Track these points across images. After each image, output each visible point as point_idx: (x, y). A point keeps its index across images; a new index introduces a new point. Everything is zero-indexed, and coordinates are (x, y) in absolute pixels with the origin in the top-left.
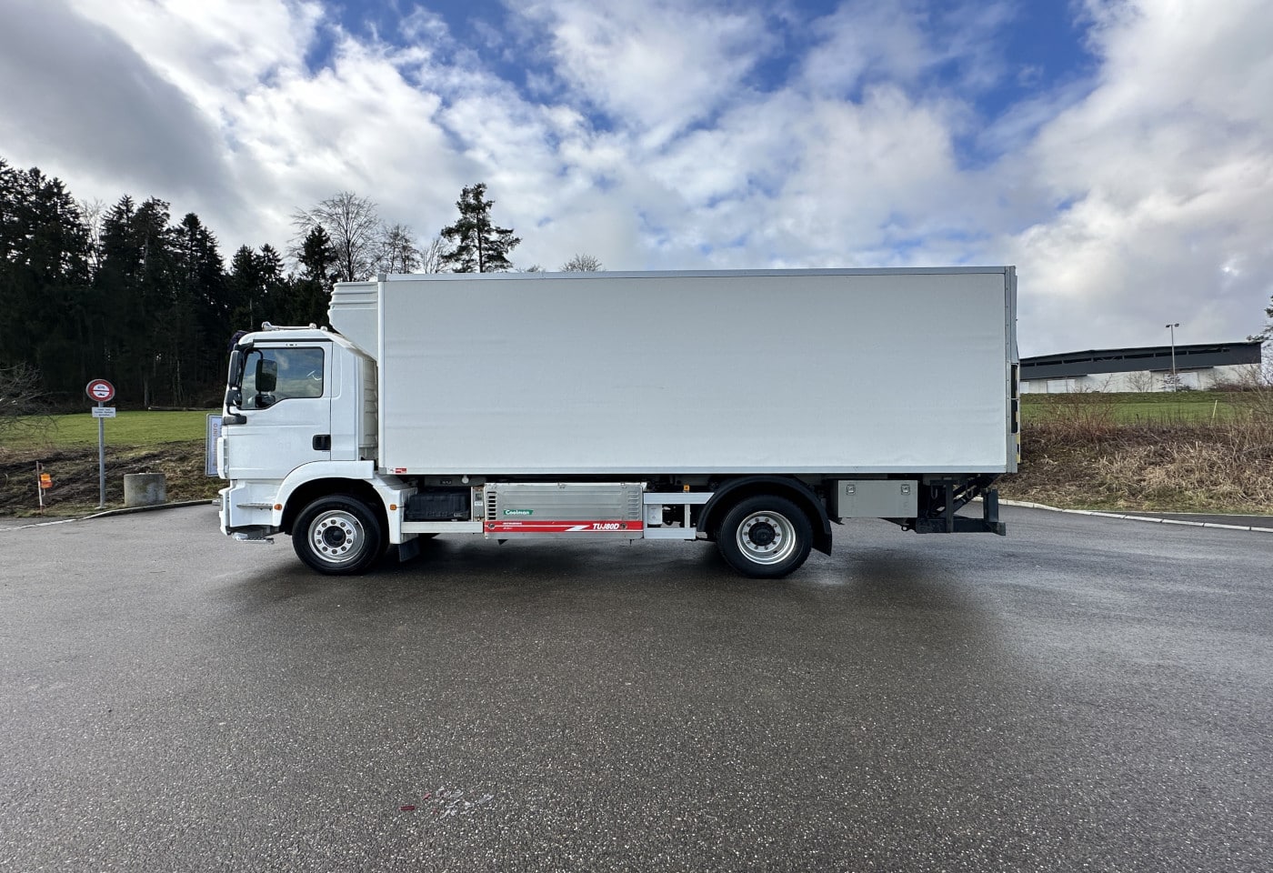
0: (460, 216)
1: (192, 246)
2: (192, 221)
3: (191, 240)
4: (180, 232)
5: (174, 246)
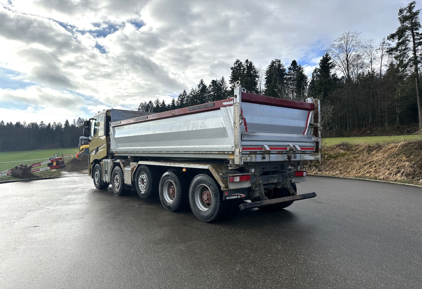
0: (399, 25)
1: (294, 73)
2: (294, 63)
3: (294, 71)
4: (290, 69)
5: (288, 75)
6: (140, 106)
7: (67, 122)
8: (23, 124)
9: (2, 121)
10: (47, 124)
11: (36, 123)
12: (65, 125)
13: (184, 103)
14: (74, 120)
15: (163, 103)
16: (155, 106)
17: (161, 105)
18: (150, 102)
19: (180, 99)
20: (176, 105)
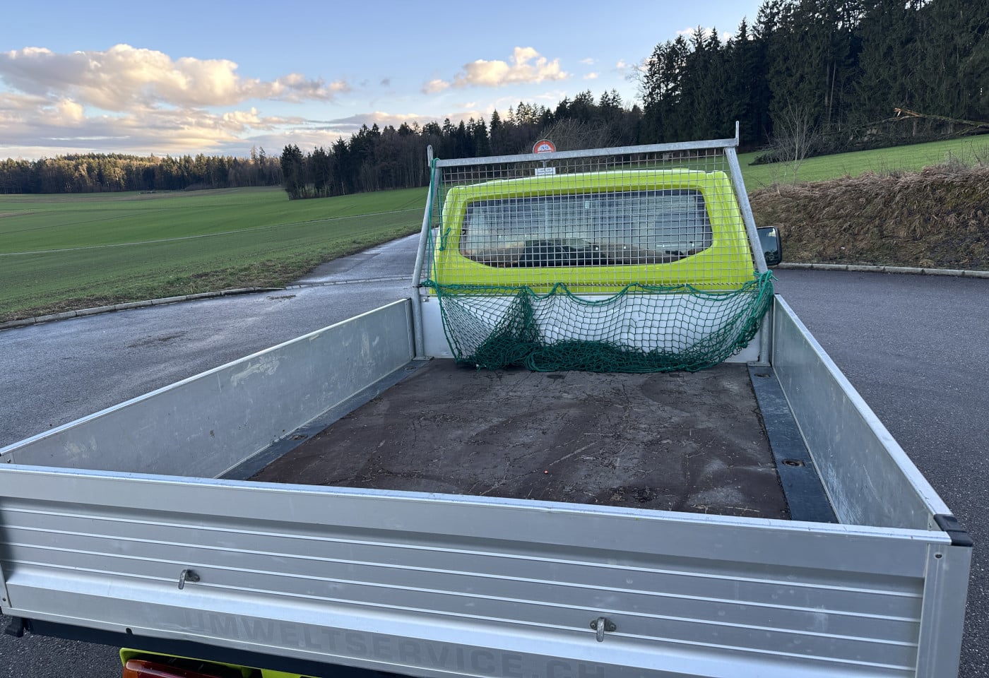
6: (654, 55)
7: (496, 116)
8: (412, 127)
9: (375, 125)
10: (457, 125)
11: (436, 124)
12: (492, 123)
13: (775, 28)
14: (511, 109)
15: (714, 38)
16: (693, 50)
17: (706, 46)
18: (679, 41)
19: (762, 20)
20: (751, 38)
